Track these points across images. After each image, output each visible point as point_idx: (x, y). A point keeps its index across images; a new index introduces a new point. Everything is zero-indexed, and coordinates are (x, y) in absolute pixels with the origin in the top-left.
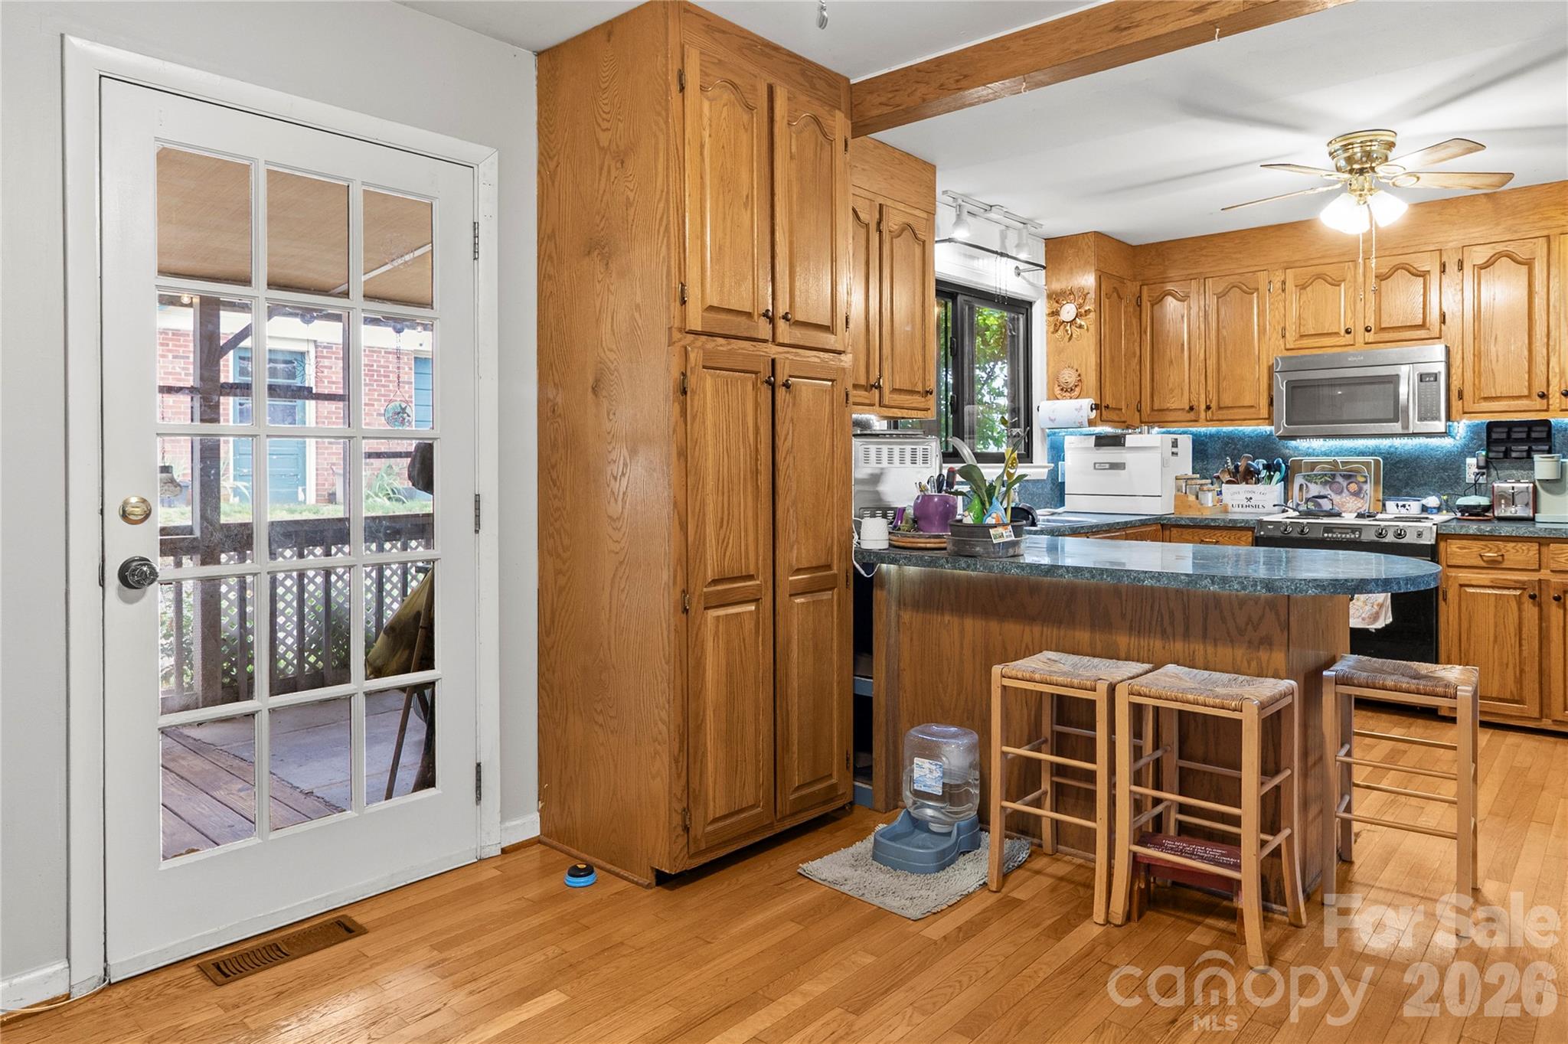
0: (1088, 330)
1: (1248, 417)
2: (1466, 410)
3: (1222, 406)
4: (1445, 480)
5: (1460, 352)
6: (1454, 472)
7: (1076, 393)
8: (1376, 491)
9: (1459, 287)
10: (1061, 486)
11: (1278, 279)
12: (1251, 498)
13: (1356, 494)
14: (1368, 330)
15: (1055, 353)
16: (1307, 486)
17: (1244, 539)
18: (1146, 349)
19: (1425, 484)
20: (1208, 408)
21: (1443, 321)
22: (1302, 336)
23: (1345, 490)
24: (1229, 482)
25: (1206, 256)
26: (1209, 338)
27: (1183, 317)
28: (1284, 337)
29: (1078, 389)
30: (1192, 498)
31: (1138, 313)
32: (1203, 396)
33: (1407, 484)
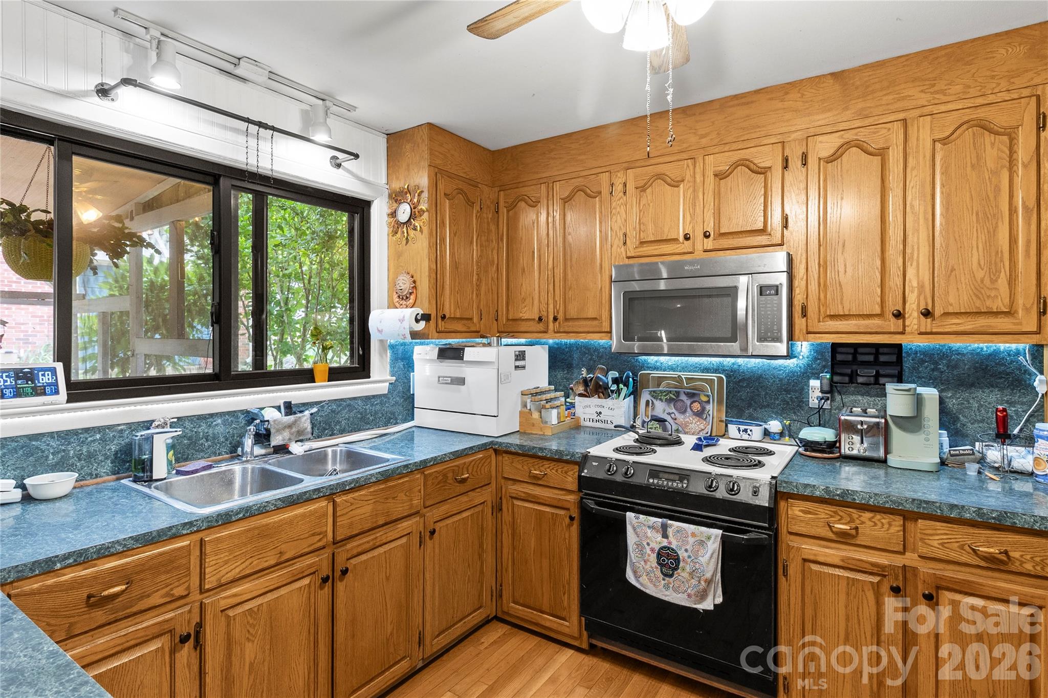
0: (421, 231)
1: (591, 330)
2: (810, 329)
3: (567, 317)
4: (788, 403)
5: (804, 261)
6: (797, 394)
7: (411, 301)
8: (719, 411)
9: (803, 186)
10: (411, 398)
11: (620, 181)
12: (600, 413)
13: (700, 414)
14: (706, 236)
15: (396, 256)
16: (653, 403)
17: (570, 473)
18: (503, 257)
19: (768, 405)
20: (555, 319)
21: (785, 225)
22: (642, 243)
23: (689, 409)
24: (581, 395)
25: (554, 158)
26: (557, 245)
27: (533, 223)
28: (625, 243)
29: (412, 297)
30: (536, 415)
31: (496, 219)
32: (551, 306)
33: (750, 406)
